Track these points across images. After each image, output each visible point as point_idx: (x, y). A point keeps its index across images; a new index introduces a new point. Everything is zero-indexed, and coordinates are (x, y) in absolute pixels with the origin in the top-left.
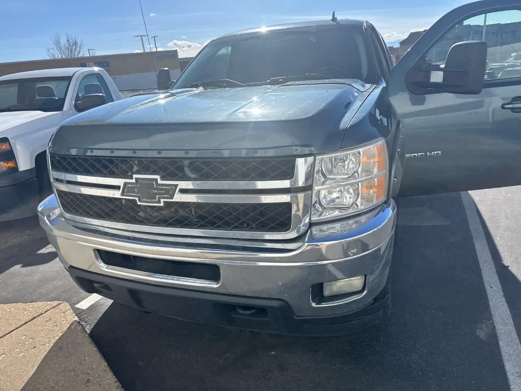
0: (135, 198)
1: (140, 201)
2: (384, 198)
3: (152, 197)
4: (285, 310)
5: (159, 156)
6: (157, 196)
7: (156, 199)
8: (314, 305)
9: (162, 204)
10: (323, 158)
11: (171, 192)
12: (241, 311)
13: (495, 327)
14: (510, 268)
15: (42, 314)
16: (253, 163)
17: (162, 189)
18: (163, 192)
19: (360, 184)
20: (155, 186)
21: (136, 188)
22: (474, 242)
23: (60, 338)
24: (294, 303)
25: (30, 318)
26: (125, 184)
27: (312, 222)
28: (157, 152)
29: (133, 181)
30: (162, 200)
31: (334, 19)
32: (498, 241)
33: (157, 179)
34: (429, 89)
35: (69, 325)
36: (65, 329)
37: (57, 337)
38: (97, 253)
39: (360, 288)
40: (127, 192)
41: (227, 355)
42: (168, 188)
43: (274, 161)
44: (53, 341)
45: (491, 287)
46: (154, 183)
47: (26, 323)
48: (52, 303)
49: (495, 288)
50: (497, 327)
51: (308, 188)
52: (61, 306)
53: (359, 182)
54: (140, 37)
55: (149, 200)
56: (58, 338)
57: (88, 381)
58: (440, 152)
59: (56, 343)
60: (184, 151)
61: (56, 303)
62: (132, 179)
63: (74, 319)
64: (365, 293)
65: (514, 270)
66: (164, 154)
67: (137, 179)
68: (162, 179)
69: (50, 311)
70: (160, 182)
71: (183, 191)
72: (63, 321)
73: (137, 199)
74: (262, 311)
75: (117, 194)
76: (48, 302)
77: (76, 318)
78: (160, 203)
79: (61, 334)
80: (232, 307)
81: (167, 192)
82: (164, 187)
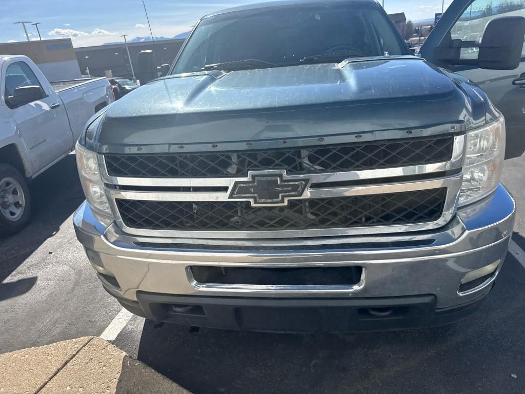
0: (248, 200)
1: (256, 202)
5: (284, 146)
6: (280, 195)
7: (279, 198)
8: (461, 294)
14: (520, 234)
15: (74, 356)
16: (406, 146)
17: (288, 186)
18: (290, 189)
20: (279, 183)
21: (252, 187)
23: (120, 381)
25: (61, 363)
26: (236, 183)
29: (248, 179)
30: (286, 200)
33: (281, 174)
35: (121, 362)
36: (119, 368)
37: (115, 380)
38: (190, 270)
39: (493, 271)
40: (238, 193)
42: (296, 183)
43: (430, 141)
44: (113, 385)
46: (278, 179)
47: (59, 370)
48: (78, 340)
49: (520, 254)
51: (456, 171)
52: (94, 342)
55: (269, 201)
60: (318, 138)
61: (84, 339)
62: (247, 176)
64: (497, 273)
67: (253, 177)
68: (289, 172)
69: (83, 350)
70: (286, 177)
71: (315, 185)
72: (110, 359)
73: (251, 200)
75: (223, 197)
76: (74, 340)
77: (124, 354)
78: (283, 202)
79: (118, 376)
80: (365, 311)
81: (295, 188)
82: (292, 183)
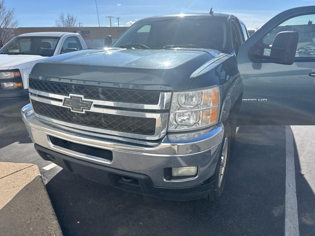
0: (70, 107)
2: (216, 122)
3: (78, 108)
4: (148, 182)
5: (84, 84)
6: (81, 107)
7: (81, 109)
8: (165, 180)
9: (84, 113)
10: (179, 94)
11: (89, 105)
12: (124, 180)
13: (285, 210)
14: (304, 176)
15: (22, 170)
16: (136, 93)
18: (85, 105)
19: (201, 112)
20: (80, 101)
21: (71, 102)
22: (286, 157)
23: (28, 184)
24: (154, 178)
25: (15, 171)
26: (65, 99)
27: (168, 132)
28: (83, 81)
29: (69, 97)
30: (84, 110)
31: (211, 12)
32: (302, 159)
33: (82, 97)
34: (263, 59)
35: (35, 177)
36: (32, 179)
38: (49, 137)
39: (194, 174)
40: (66, 103)
41: (120, 205)
43: (148, 93)
44: (24, 185)
45: (290, 186)
46: (80, 99)
47: (12, 173)
48: (28, 164)
49: (291, 187)
50: (286, 210)
51: (166, 111)
52: (33, 167)
53: (201, 110)
54: (109, 18)
55: (77, 109)
56: (27, 184)
57: (38, 209)
58: (266, 99)
59: (26, 186)
60: (98, 82)
61: (31, 164)
62: (69, 96)
63: (38, 175)
64: (197, 177)
65: (307, 177)
66: (87, 83)
67: (71, 97)
68: (85, 97)
69: (26, 169)
70: (83, 99)
71: (96, 106)
72: (32, 175)
73: (71, 108)
74: (135, 181)
75: (60, 104)
77: (40, 174)
78: (83, 112)
79: (29, 182)
80: (119, 177)
81: (87, 105)
82: (86, 103)
